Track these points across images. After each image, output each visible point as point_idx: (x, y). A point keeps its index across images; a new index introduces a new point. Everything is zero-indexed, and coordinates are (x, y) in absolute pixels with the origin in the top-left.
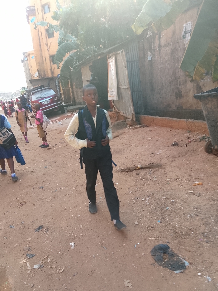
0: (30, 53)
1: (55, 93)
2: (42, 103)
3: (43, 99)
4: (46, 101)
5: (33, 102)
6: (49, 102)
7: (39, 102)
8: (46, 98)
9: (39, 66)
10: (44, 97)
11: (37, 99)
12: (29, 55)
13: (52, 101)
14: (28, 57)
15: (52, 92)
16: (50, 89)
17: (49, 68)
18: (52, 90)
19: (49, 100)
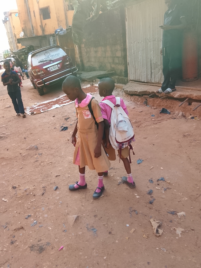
0: (12, 12)
1: (66, 54)
2: (48, 69)
3: (49, 63)
4: (53, 67)
5: (33, 68)
6: (58, 68)
7: (44, 67)
8: (54, 61)
9: (25, 24)
10: (51, 60)
11: (40, 63)
12: (11, 15)
13: (63, 66)
14: (10, 17)
15: (61, 53)
16: (58, 47)
17: (39, 24)
18: (61, 49)
19: (57, 64)
